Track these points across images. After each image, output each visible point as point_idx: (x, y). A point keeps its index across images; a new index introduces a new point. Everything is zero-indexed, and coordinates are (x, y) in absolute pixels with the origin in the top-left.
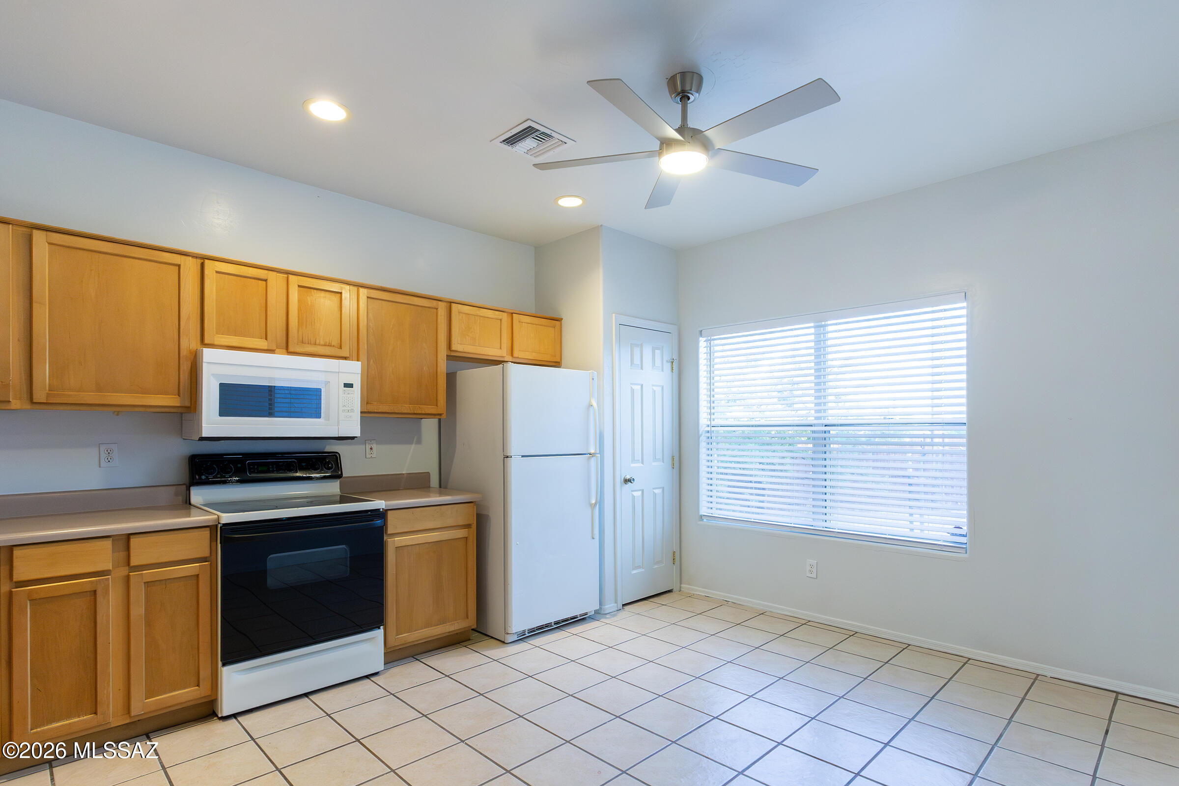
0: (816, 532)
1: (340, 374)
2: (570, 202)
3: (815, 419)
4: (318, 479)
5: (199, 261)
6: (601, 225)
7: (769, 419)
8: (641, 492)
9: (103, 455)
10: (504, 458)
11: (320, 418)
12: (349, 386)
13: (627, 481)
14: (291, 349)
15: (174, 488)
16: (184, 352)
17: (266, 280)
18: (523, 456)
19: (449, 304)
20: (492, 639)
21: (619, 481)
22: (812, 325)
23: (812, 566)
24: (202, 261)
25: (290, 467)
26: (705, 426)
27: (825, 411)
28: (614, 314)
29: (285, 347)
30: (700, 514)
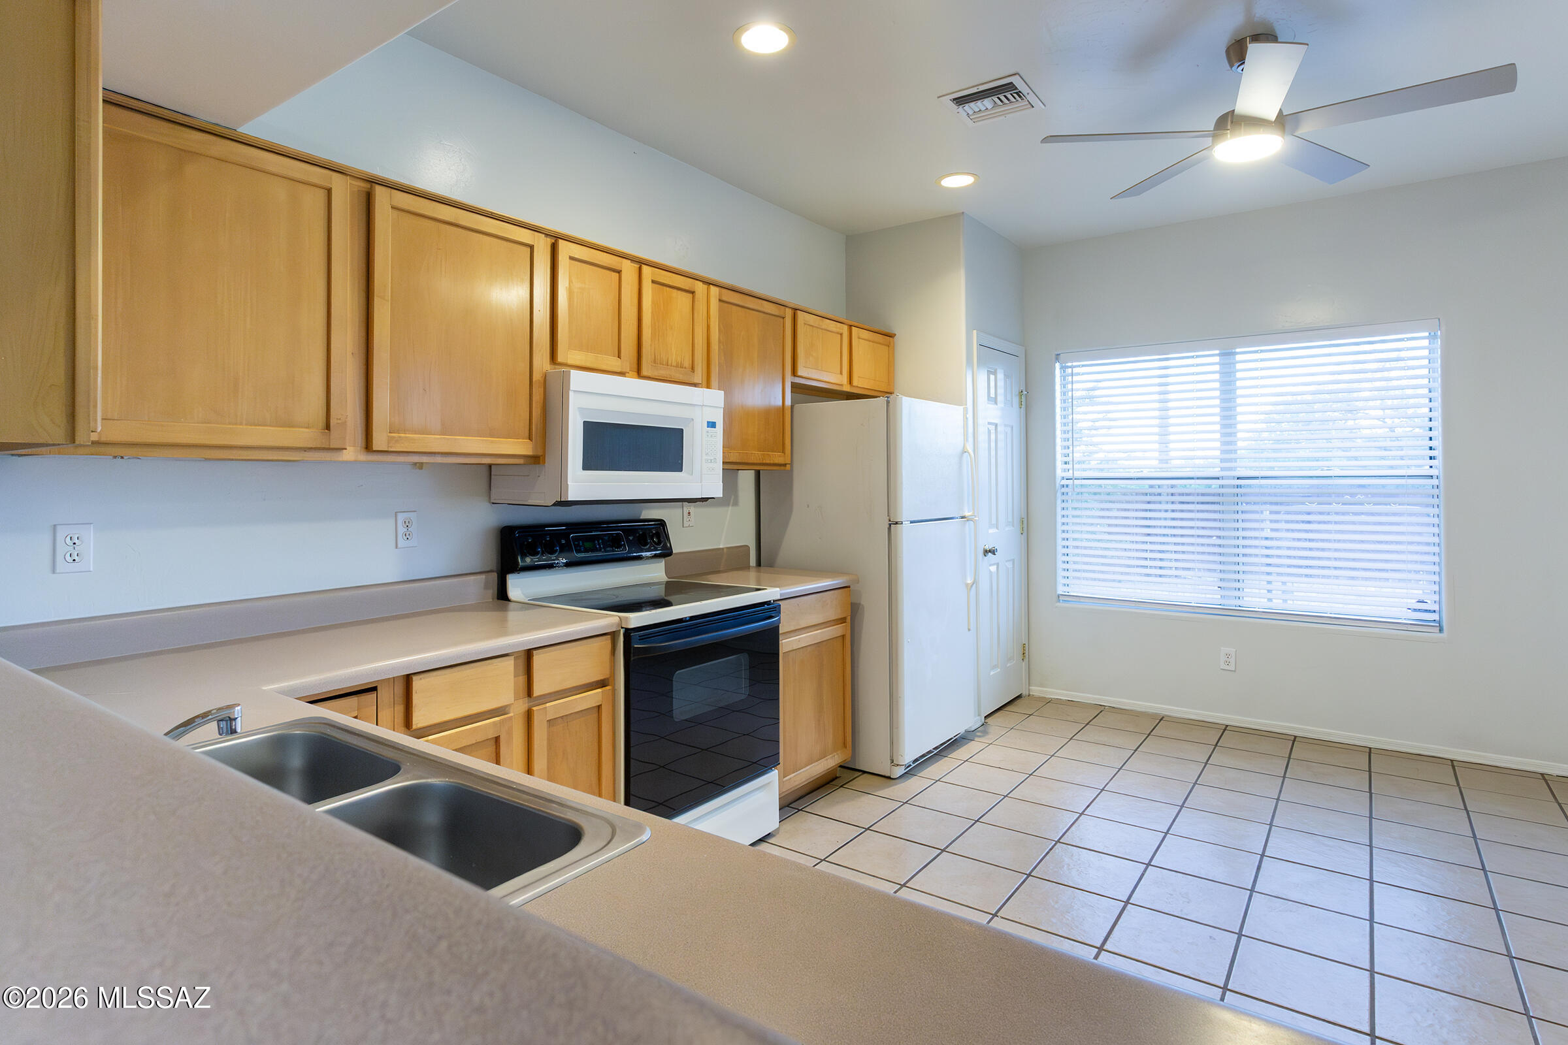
0: (1225, 612)
1: (704, 408)
2: (957, 181)
3: (1222, 470)
4: (648, 558)
5: (549, 241)
6: (963, 213)
7: (1127, 470)
8: (995, 567)
9: (402, 530)
10: (890, 525)
11: (681, 471)
12: (712, 425)
13: (986, 552)
14: (645, 372)
15: (483, 577)
16: (537, 376)
17: (619, 272)
18: (911, 522)
19: (793, 311)
20: (865, 775)
21: (981, 552)
22: (1217, 352)
23: (1228, 655)
24: (553, 241)
25: (615, 542)
26: (1060, 478)
27: (1235, 460)
28: (975, 331)
29: (636, 370)
30: (1058, 593)
